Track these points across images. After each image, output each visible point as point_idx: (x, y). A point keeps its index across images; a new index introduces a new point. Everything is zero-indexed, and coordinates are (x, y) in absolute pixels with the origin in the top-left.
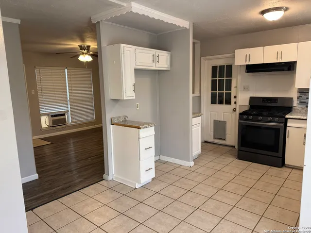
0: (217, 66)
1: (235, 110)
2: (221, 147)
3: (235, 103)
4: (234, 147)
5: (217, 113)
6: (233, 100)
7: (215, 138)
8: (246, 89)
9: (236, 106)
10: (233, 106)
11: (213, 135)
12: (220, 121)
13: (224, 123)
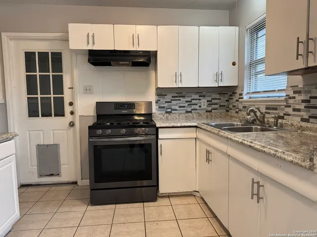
0: (34, 53)
1: (72, 124)
2: (53, 188)
3: (72, 113)
4: (75, 183)
5: (41, 133)
6: (68, 109)
7: (41, 175)
8: (88, 90)
9: (74, 118)
10: (68, 118)
11: (36, 171)
12: (48, 145)
13: (56, 147)
